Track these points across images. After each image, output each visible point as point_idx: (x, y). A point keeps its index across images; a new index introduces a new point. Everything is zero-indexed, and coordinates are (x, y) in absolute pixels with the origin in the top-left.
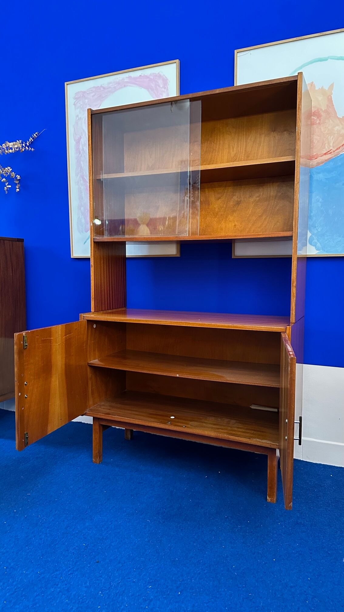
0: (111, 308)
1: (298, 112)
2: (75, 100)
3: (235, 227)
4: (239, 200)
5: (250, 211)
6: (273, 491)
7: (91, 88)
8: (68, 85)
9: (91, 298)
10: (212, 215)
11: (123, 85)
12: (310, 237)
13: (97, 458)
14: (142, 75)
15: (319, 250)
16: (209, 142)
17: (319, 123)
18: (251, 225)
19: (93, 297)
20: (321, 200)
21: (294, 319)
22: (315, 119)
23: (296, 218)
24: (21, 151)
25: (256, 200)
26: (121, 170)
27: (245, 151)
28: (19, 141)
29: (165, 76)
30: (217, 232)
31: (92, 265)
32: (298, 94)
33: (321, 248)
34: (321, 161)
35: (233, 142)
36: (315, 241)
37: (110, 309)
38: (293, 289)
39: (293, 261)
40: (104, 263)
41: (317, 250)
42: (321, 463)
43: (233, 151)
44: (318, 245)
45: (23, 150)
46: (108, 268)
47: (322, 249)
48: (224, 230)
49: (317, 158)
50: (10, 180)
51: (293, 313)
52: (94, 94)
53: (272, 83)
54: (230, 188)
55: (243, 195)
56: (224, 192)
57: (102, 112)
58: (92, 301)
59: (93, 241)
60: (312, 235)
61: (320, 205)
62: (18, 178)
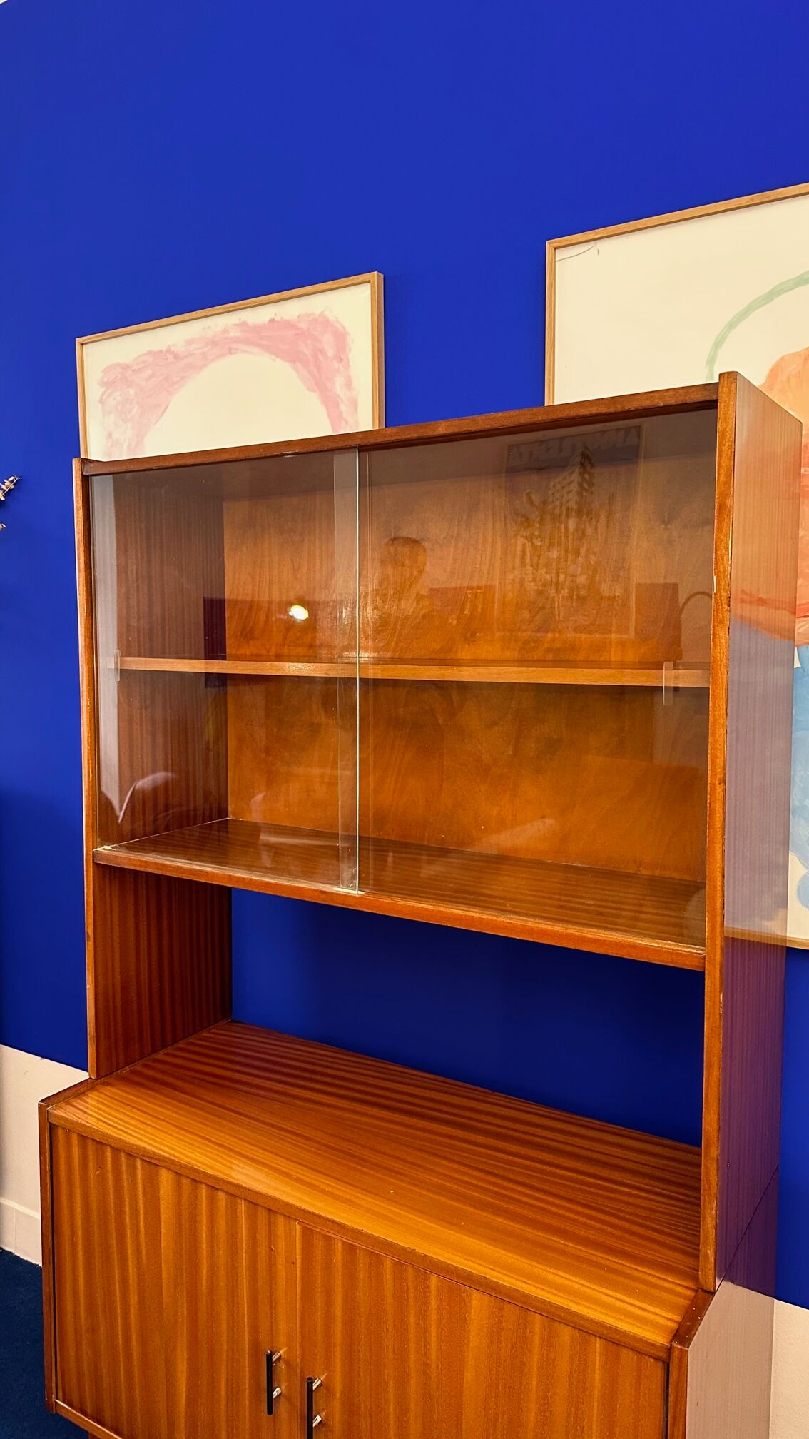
0: (169, 1042)
2: (103, 390)
4: (555, 737)
5: (592, 777)
7: (141, 356)
8: (84, 346)
10: (472, 774)
11: (224, 346)
14: (277, 318)
19: (93, 1032)
21: (711, 1277)
25: (608, 744)
29: (340, 324)
31: (90, 934)
32: (721, 455)
37: (164, 1048)
51: (706, 1255)
52: (149, 372)
53: (625, 409)
58: (91, 1045)
59: (92, 862)
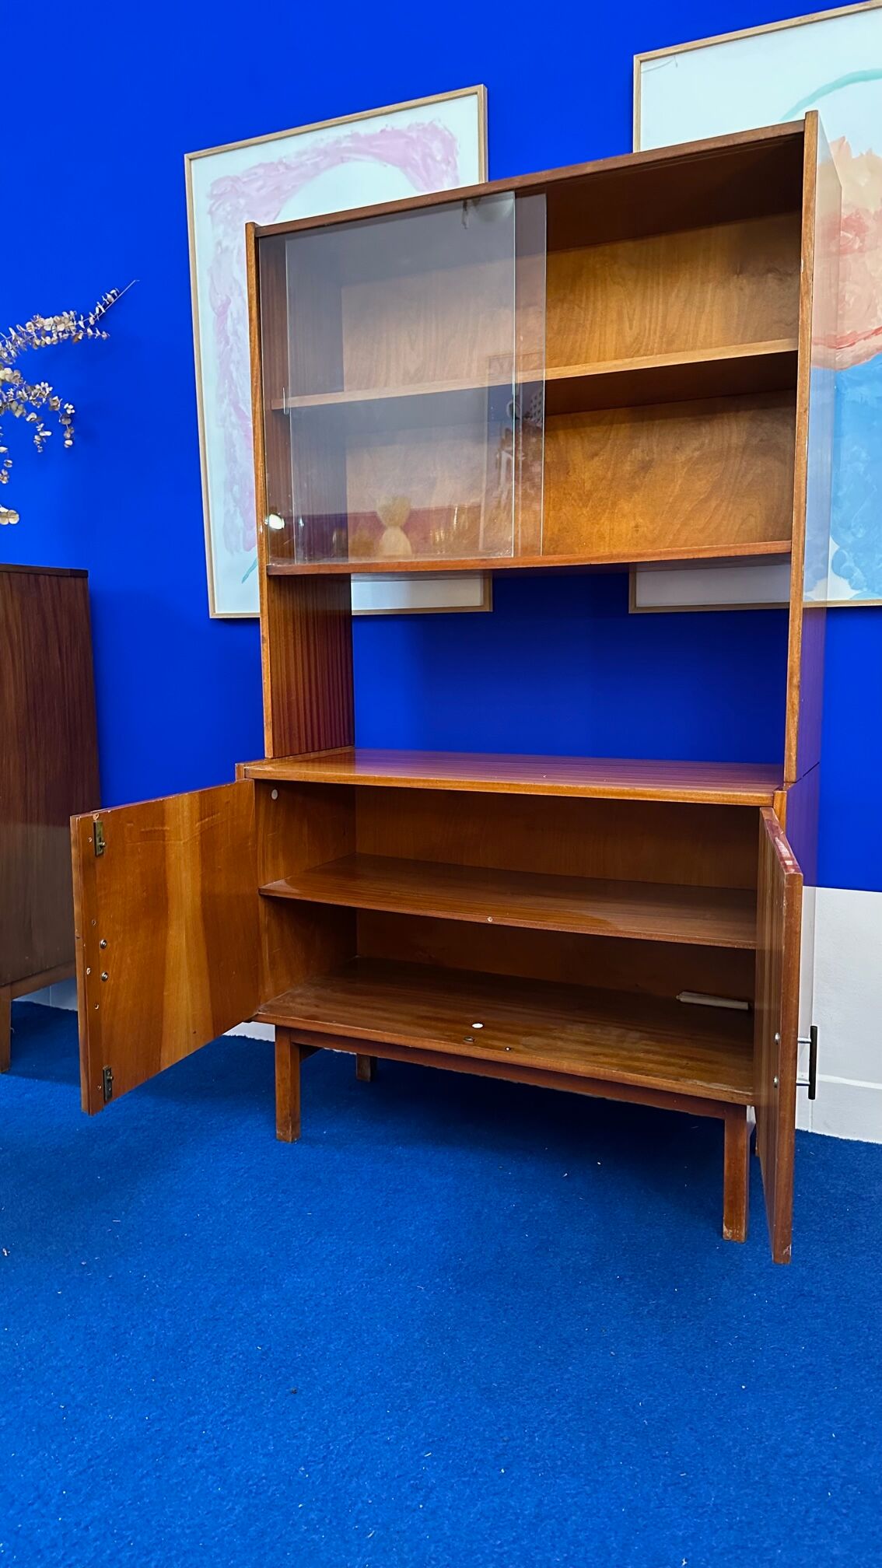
0: (316, 748)
1: (806, 220)
2: (212, 202)
3: (638, 530)
4: (647, 458)
5: (678, 487)
6: (739, 1213)
7: (251, 169)
8: (192, 162)
9: (265, 724)
10: (575, 501)
11: (337, 156)
12: (837, 552)
13: (288, 1129)
14: (389, 129)
15: (861, 589)
16: (566, 306)
17: (861, 250)
18: (679, 526)
19: (270, 719)
20: (864, 455)
21: (794, 773)
22: (848, 238)
23: (800, 505)
24: (75, 340)
25: (691, 458)
26: (336, 384)
27: (664, 327)
28: (69, 313)
29: (448, 131)
30: (590, 545)
31: (265, 636)
32: (807, 172)
33: (865, 584)
34: (865, 350)
35: (631, 304)
36: (850, 563)
37: (313, 751)
38: (791, 694)
39: (793, 620)
40: (294, 631)
41: (853, 588)
42: (861, 1139)
43: (631, 328)
44: (855, 575)
45: (80, 337)
46: (305, 644)
47: (867, 586)
48: (607, 539)
49: (854, 344)
50: (48, 416)
51: (790, 756)
52: (260, 183)
53: (736, 143)
54: (623, 425)
55: (657, 446)
56: (609, 439)
57: (285, 230)
58: (268, 729)
59: (265, 574)
60: (840, 549)
61: (861, 467)
62: (69, 412)
